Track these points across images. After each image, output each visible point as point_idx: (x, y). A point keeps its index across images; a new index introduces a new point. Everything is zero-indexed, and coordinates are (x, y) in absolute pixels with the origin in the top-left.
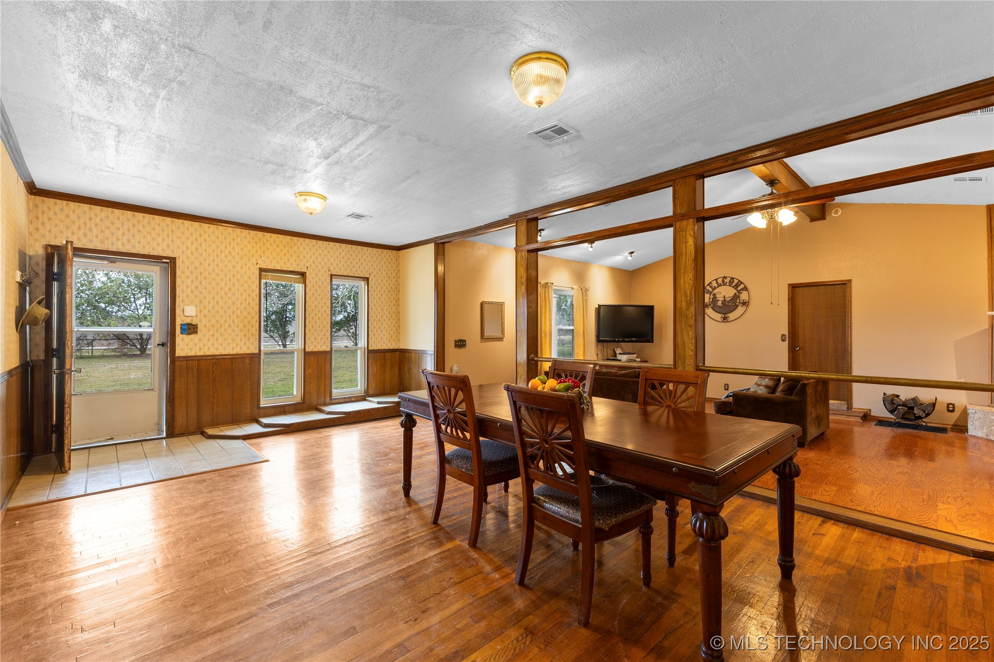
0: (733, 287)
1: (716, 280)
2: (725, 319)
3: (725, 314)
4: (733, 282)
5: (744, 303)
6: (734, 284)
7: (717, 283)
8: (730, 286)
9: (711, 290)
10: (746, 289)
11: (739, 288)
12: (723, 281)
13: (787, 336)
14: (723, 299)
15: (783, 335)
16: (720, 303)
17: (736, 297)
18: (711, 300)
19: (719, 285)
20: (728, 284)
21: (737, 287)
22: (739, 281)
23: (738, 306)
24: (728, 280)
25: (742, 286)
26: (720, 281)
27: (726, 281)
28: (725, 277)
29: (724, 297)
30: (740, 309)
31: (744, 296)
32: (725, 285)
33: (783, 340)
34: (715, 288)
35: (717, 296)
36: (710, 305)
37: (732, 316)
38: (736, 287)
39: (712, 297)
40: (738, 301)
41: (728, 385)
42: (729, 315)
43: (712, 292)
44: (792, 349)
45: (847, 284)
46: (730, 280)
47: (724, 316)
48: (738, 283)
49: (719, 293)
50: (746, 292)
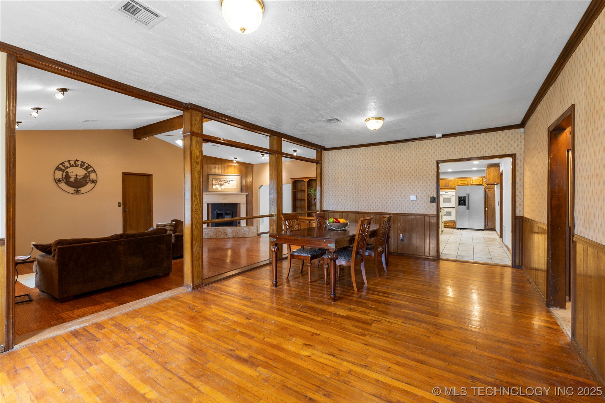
0: (84, 169)
1: (69, 161)
2: (77, 192)
3: (77, 188)
4: (84, 165)
5: (93, 181)
6: (84, 167)
7: (70, 164)
8: (81, 167)
9: (63, 168)
10: (94, 171)
11: (89, 170)
12: (75, 163)
13: (122, 203)
14: (75, 177)
15: (119, 203)
16: (72, 180)
17: (85, 177)
18: (64, 176)
19: (71, 166)
20: (79, 166)
21: (88, 169)
22: (89, 165)
23: (88, 183)
24: (79, 163)
25: (91, 169)
26: (72, 163)
27: (77, 163)
28: (77, 161)
29: (76, 175)
30: (90, 186)
31: (93, 176)
32: (76, 166)
33: (120, 206)
34: (67, 167)
35: (70, 174)
36: (63, 180)
37: (83, 190)
38: (86, 169)
39: (65, 174)
40: (88, 179)
42: (81, 189)
43: (64, 170)
44: (124, 211)
45: (149, 176)
46: (82, 163)
47: (76, 189)
48: (88, 166)
49: (72, 172)
50: (95, 174)
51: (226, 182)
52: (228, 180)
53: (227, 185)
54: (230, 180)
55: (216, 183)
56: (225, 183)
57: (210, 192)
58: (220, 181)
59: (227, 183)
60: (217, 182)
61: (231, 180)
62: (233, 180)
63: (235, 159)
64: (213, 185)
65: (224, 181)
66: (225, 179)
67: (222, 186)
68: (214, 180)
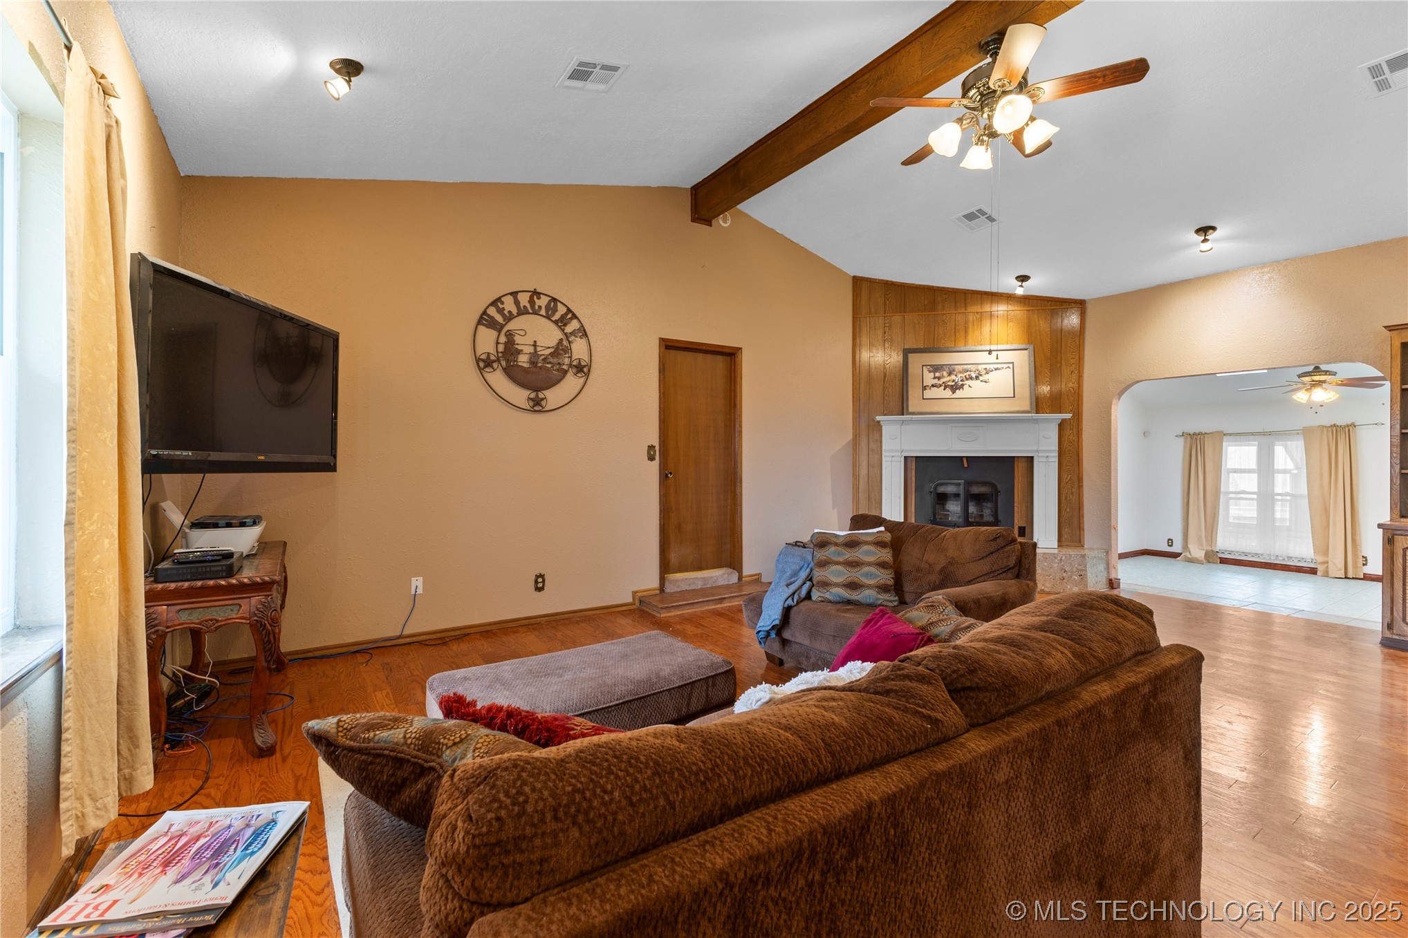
0: (556, 322)
1: (514, 294)
2: (537, 405)
3: (537, 390)
4: (555, 310)
5: (582, 369)
6: (557, 316)
7: (517, 303)
8: (548, 317)
9: (499, 318)
10: (583, 333)
11: (569, 329)
12: (532, 302)
13: (657, 448)
14: (531, 350)
15: (651, 447)
16: (523, 360)
17: (561, 349)
18: (501, 348)
19: (522, 312)
20: (543, 312)
21: (565, 325)
22: (569, 310)
23: (566, 372)
24: (542, 302)
25: (574, 325)
26: (524, 299)
27: (538, 303)
28: (536, 294)
29: (535, 345)
30: (571, 382)
31: (579, 349)
32: (535, 313)
33: (651, 458)
34: (510, 318)
35: (518, 339)
36: (498, 360)
37: (553, 396)
38: (562, 323)
39: (503, 339)
40: (567, 361)
41: (542, 576)
42: (547, 393)
43: (502, 326)
44: (664, 476)
45: (730, 355)
46: (549, 303)
47: (533, 395)
48: (566, 314)
49: (522, 333)
50: (584, 341)
51: (974, 375)
52: (980, 367)
53: (974, 389)
54: (988, 367)
55: (936, 381)
56: (971, 378)
57: (913, 414)
58: (950, 374)
59: (977, 378)
60: (939, 378)
61: (992, 367)
62: (1000, 366)
63: (1022, 281)
64: (924, 388)
65: (967, 374)
66: (969, 366)
67: (959, 393)
68: (930, 372)
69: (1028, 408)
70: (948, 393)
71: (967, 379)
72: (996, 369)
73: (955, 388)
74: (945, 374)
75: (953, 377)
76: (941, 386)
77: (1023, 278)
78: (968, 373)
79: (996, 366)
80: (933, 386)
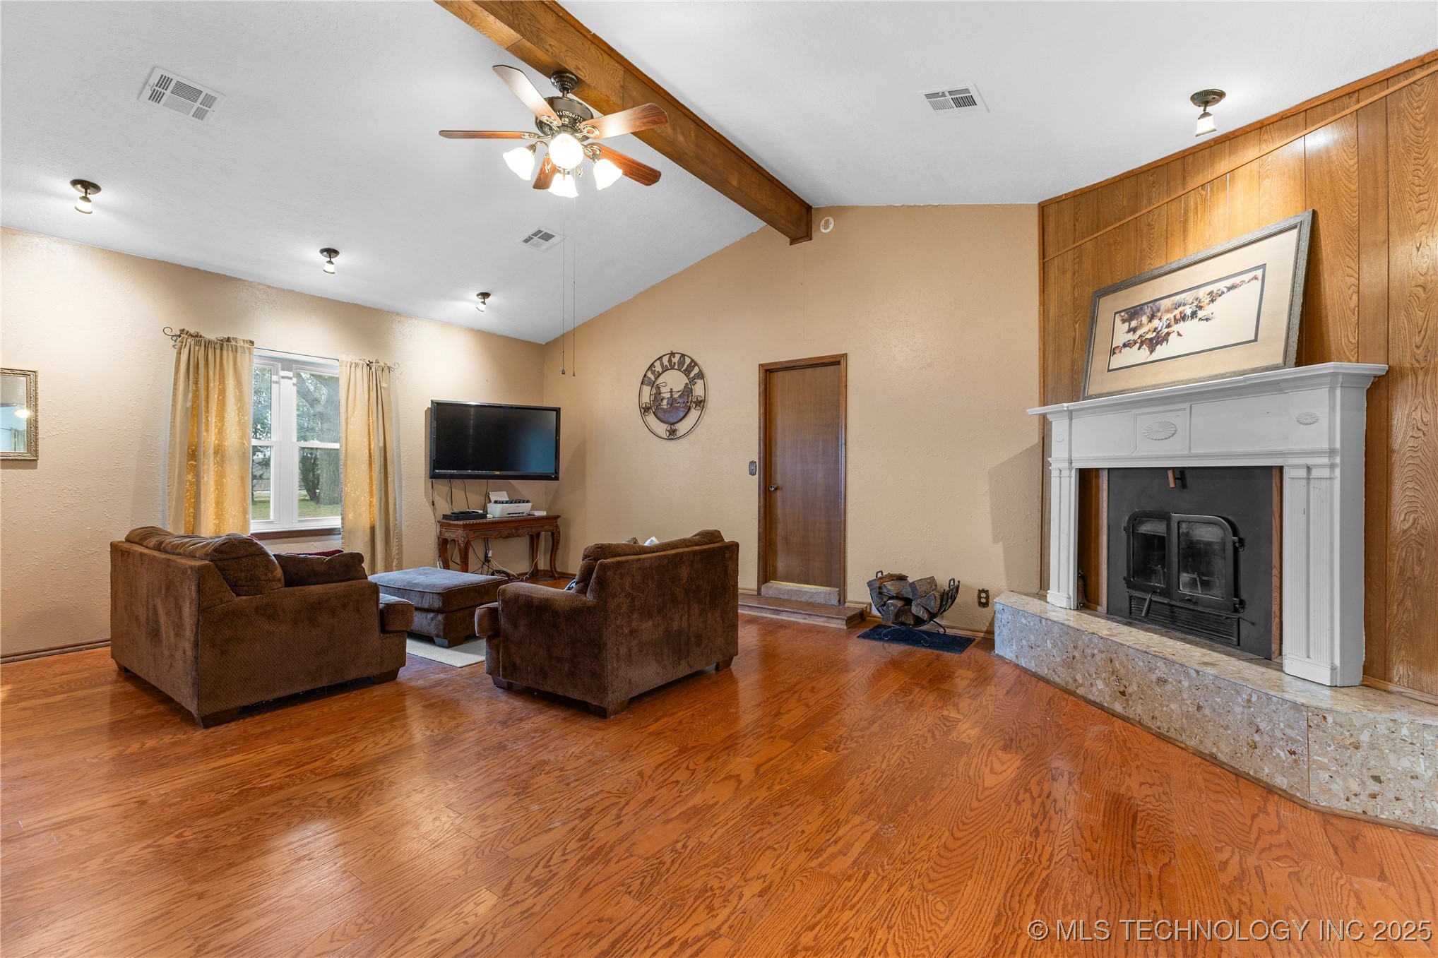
0: (684, 372)
1: (661, 358)
2: (672, 434)
3: (672, 424)
4: (684, 363)
5: (698, 403)
6: (684, 368)
7: (662, 364)
8: (679, 370)
9: (653, 378)
10: (701, 375)
11: (692, 375)
12: (670, 361)
13: (758, 464)
14: (669, 395)
15: (752, 463)
16: (665, 404)
17: (688, 390)
18: (652, 398)
19: (665, 370)
20: (676, 367)
21: (690, 372)
22: (692, 360)
23: (689, 408)
24: (675, 360)
25: (696, 370)
26: (666, 360)
27: (673, 360)
28: (673, 354)
29: (671, 391)
30: (693, 415)
31: (698, 390)
32: (672, 368)
33: (752, 474)
34: (658, 375)
35: (662, 390)
36: (652, 406)
37: (681, 428)
38: (687, 372)
39: (654, 391)
40: (690, 399)
42: (678, 426)
43: (654, 383)
45: (841, 362)
47: (669, 428)
48: (690, 363)
49: (664, 384)
50: (702, 382)
51: (1188, 311)
52: (1202, 293)
53: (1188, 337)
54: (1214, 288)
56: (1184, 318)
57: (1090, 397)
58: (1151, 319)
59: (1194, 315)
60: (1134, 330)
61: (1222, 286)
62: (1237, 280)
63: (1206, 103)
64: (1113, 351)
65: (1177, 312)
66: (1183, 296)
67: (1162, 351)
68: (1124, 321)
69: (1280, 360)
70: (1143, 355)
71: (1177, 321)
72: (1229, 289)
73: (1158, 340)
74: (1144, 319)
75: (1156, 323)
76: (1135, 342)
77: (1206, 98)
78: (1181, 309)
79: (1229, 283)
80: (1125, 345)
